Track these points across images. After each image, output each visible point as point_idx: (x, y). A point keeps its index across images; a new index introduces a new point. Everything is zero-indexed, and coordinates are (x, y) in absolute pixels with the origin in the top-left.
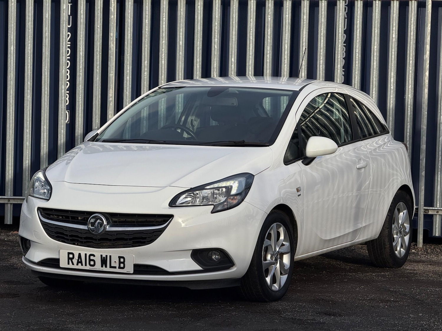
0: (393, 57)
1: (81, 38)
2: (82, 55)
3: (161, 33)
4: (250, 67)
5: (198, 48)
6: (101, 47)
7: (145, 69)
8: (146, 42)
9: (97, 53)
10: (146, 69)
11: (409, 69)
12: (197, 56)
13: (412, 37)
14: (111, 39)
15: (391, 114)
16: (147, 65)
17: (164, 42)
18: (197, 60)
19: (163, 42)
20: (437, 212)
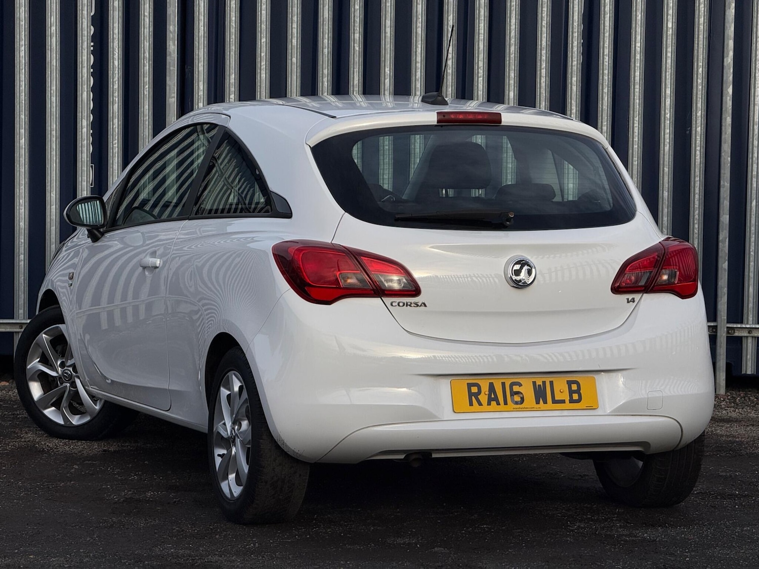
0: (669, 61)
1: (116, 34)
2: (117, 66)
3: (258, 25)
4: (417, 82)
5: (324, 50)
6: (151, 51)
7: (231, 88)
8: (231, 40)
9: (145, 62)
10: (233, 89)
11: (697, 82)
12: (324, 65)
13: (701, 27)
14: (170, 36)
15: (666, 163)
16: (233, 81)
17: (264, 40)
18: (324, 71)
19: (262, 41)
20: (749, 333)
